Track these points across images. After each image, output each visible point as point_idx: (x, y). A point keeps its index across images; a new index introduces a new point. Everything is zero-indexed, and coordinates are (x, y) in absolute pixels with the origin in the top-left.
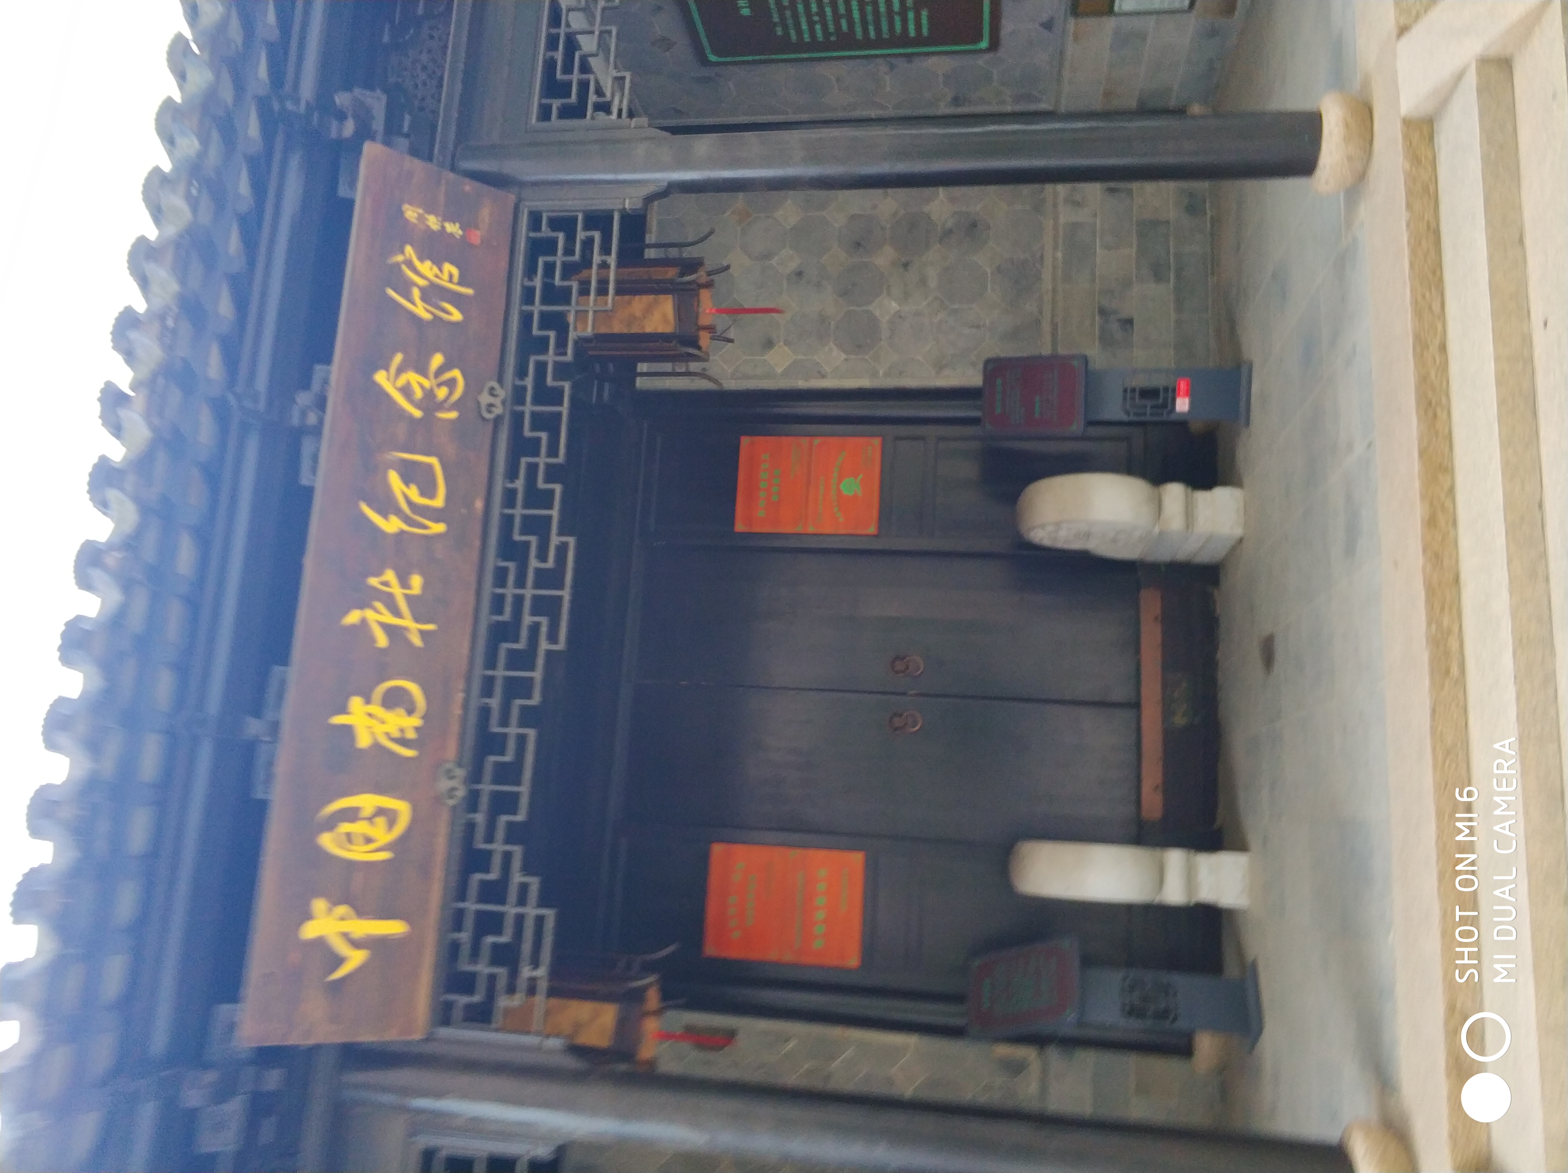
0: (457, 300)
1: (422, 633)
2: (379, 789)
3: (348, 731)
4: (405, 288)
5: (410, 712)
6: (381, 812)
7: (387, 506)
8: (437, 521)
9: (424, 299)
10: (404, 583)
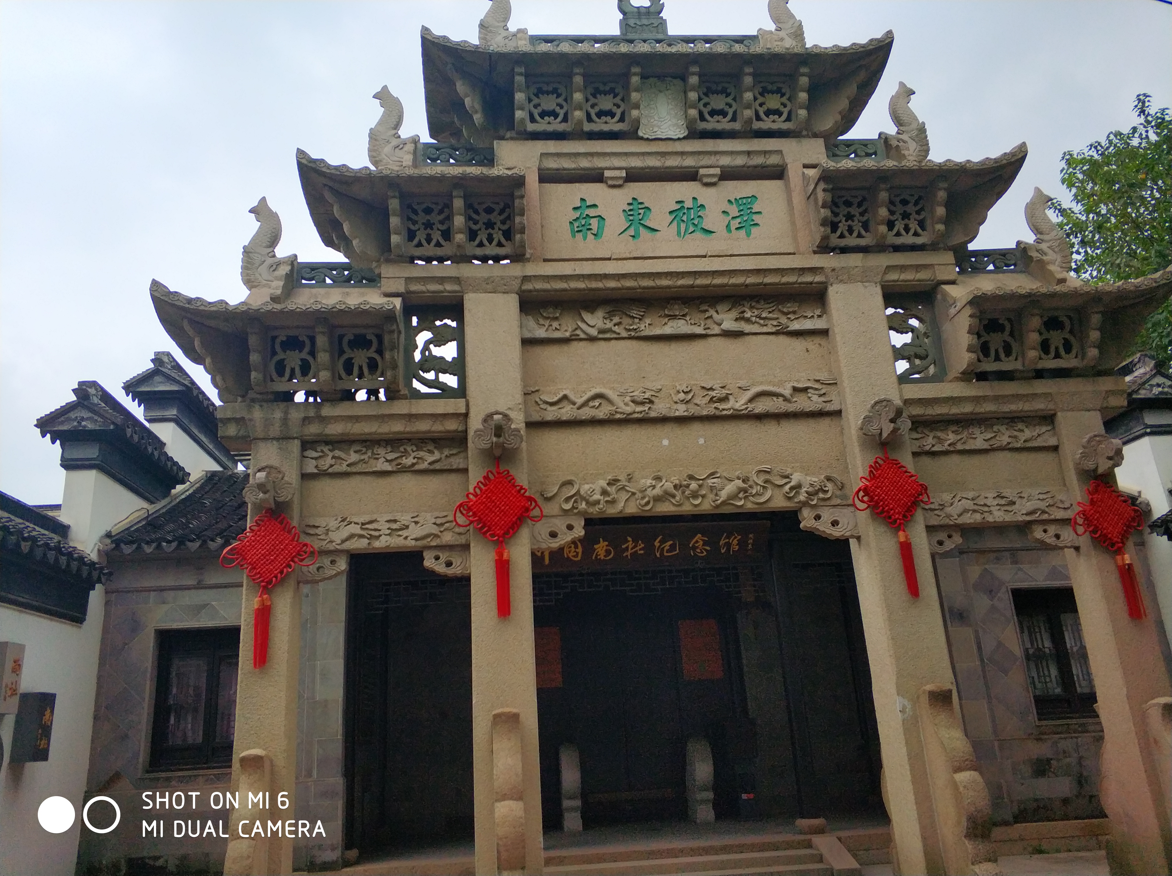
0: (728, 550)
1: (627, 556)
2: (583, 552)
3: (599, 542)
4: (728, 537)
5: (604, 556)
6: (577, 553)
7: (662, 542)
8: (660, 555)
9: (725, 543)
10: (640, 550)
